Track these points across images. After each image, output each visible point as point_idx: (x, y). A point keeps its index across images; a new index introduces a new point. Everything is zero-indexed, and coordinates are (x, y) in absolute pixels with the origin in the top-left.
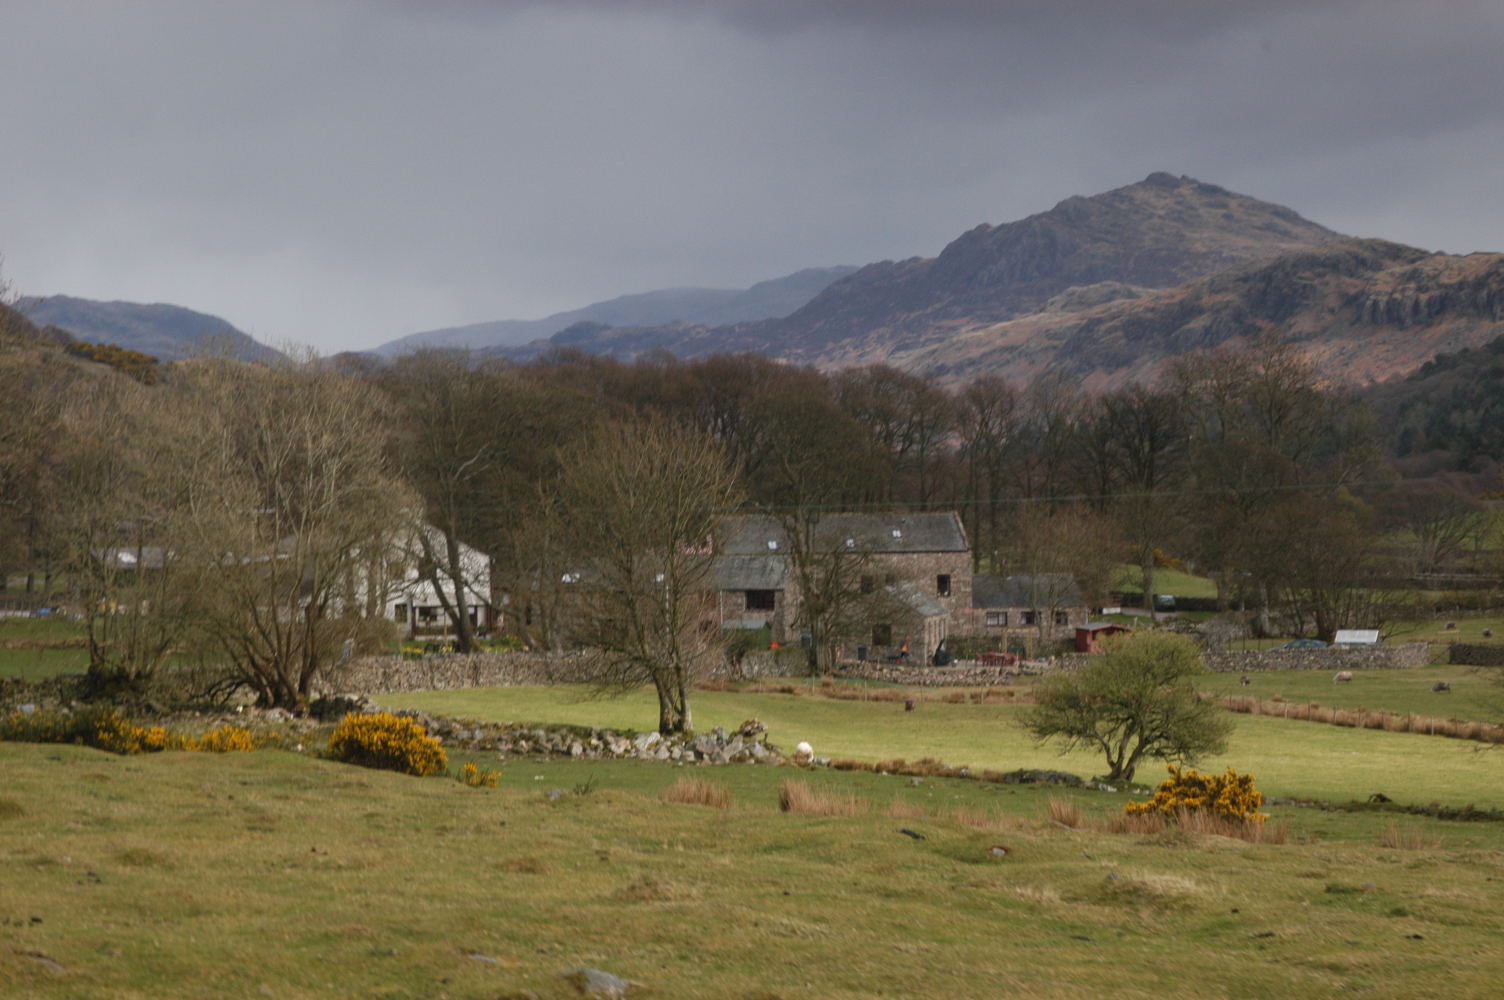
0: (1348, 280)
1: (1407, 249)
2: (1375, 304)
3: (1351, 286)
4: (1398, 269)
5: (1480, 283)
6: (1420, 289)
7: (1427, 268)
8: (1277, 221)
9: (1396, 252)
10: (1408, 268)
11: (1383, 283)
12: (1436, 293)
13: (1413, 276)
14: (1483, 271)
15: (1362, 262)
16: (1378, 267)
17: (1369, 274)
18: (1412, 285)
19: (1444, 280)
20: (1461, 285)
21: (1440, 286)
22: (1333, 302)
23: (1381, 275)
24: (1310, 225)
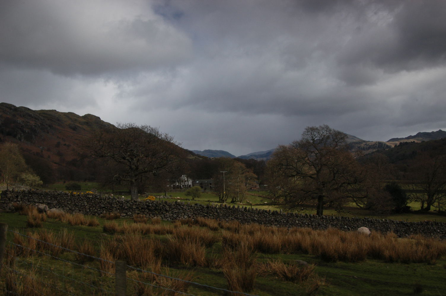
0: (358, 145)
1: (366, 141)
2: (362, 148)
3: (359, 145)
4: (364, 143)
5: (374, 145)
6: (367, 146)
7: (368, 143)
8: (354, 138)
9: (364, 141)
10: (365, 143)
11: (362, 145)
12: (369, 146)
13: (366, 144)
14: (374, 144)
15: (360, 143)
16: (362, 143)
17: (361, 144)
18: (366, 145)
19: (370, 145)
20: (372, 145)
21: (369, 145)
22: (357, 147)
23: (362, 144)
24: (357, 138)
